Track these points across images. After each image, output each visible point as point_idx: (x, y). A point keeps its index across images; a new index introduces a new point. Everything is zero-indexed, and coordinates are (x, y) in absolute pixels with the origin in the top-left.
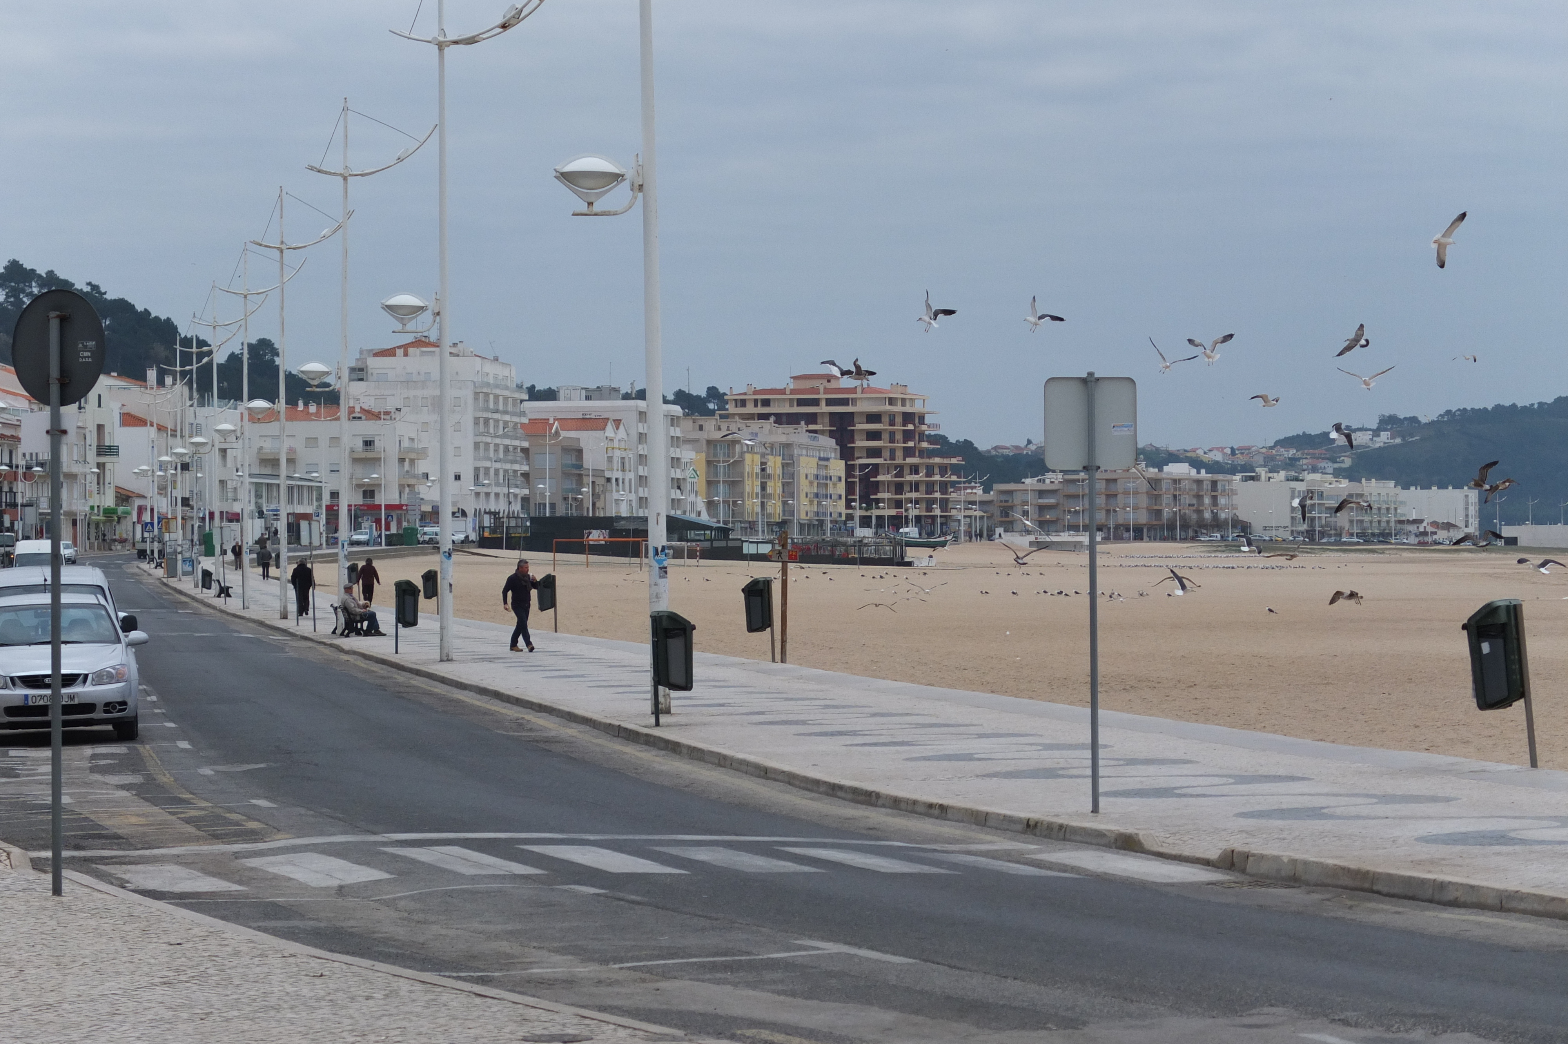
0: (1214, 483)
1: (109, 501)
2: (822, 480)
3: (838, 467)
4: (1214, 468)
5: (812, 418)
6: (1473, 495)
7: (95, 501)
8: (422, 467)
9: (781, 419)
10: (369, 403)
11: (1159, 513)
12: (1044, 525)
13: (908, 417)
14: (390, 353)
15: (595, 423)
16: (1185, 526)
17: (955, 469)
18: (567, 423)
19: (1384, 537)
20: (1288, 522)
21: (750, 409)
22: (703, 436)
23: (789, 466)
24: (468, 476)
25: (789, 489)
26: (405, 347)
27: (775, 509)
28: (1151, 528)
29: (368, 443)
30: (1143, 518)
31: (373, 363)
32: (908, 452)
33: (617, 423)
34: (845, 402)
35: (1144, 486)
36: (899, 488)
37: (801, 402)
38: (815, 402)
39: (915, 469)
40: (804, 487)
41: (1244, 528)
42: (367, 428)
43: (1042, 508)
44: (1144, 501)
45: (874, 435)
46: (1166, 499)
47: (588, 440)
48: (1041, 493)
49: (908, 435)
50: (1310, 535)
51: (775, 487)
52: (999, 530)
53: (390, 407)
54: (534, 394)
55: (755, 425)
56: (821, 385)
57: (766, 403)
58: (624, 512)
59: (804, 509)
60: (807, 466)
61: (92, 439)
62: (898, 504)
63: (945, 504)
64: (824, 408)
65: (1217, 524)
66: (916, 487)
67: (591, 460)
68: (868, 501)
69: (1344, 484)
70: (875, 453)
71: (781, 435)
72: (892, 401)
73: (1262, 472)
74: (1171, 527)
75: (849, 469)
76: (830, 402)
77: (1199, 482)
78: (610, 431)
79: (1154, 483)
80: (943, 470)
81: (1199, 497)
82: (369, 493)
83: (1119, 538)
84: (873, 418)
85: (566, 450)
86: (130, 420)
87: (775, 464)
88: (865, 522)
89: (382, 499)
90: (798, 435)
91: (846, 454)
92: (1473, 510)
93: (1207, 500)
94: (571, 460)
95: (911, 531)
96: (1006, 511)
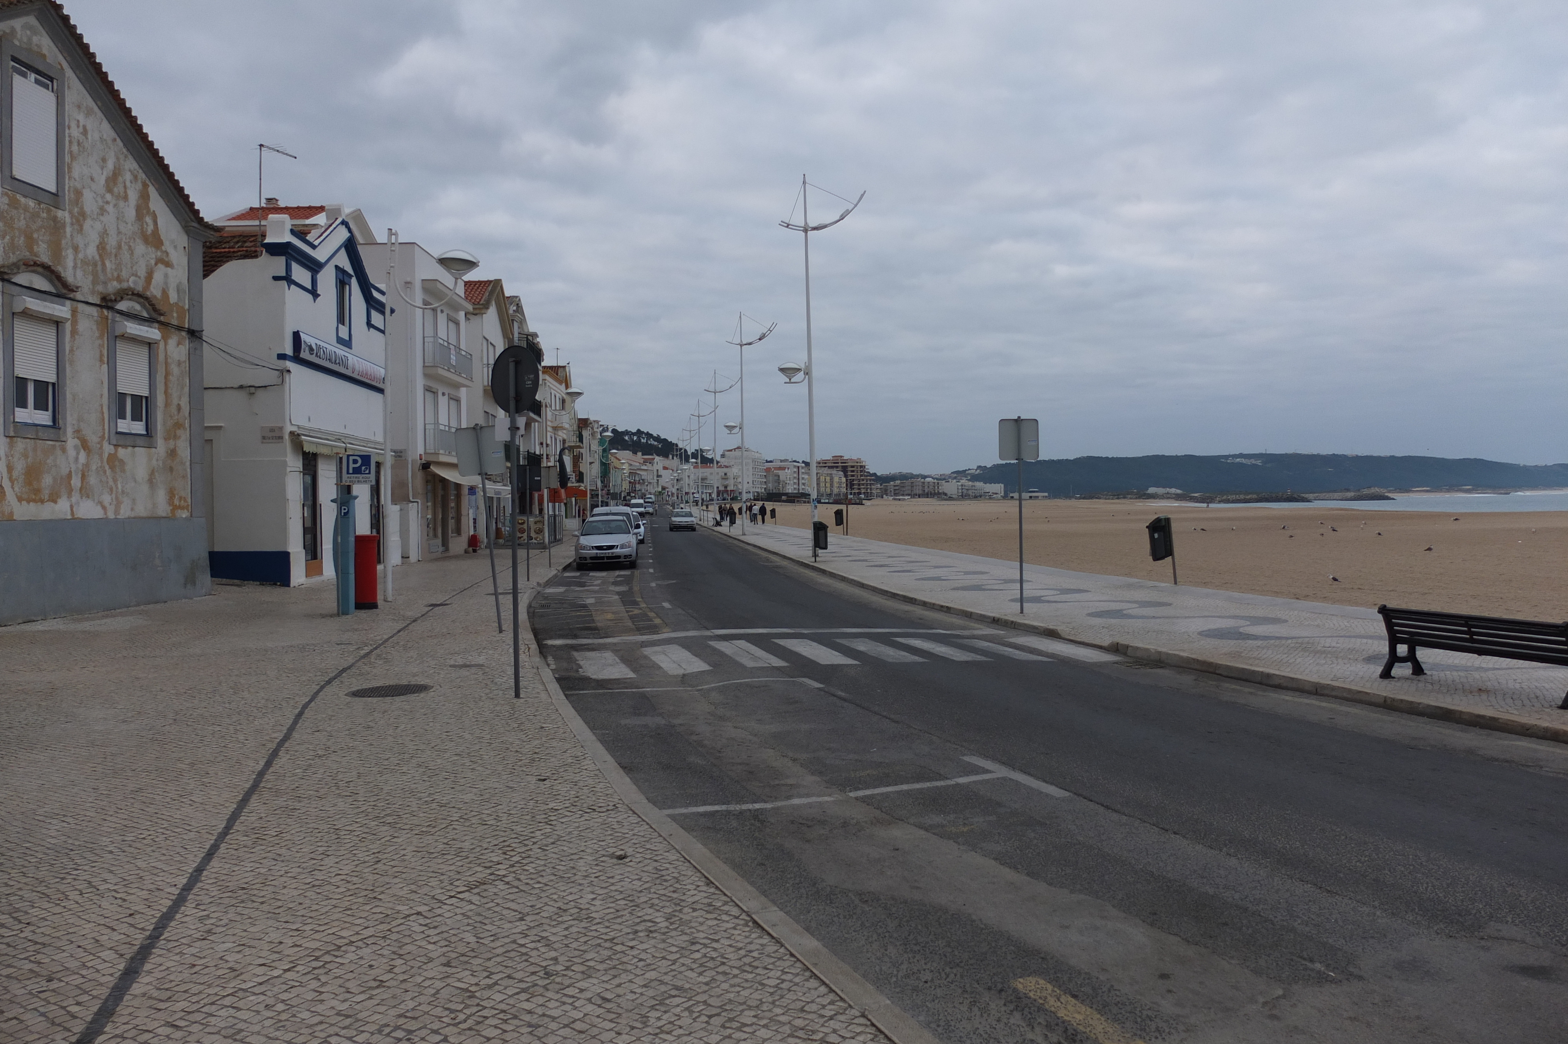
0: (938, 483)
1: (660, 489)
2: (840, 483)
3: (844, 480)
4: (937, 479)
5: (837, 467)
6: (1003, 485)
7: (656, 489)
8: (740, 480)
9: (830, 467)
10: (726, 464)
11: (924, 491)
12: (895, 494)
13: (861, 467)
14: (731, 450)
15: (784, 469)
16: (931, 494)
17: (873, 480)
18: (776, 468)
19: (981, 496)
20: (956, 493)
21: (821, 465)
23: (832, 479)
24: (751, 482)
25: (832, 485)
26: (735, 449)
27: (828, 490)
28: (922, 495)
29: (725, 474)
30: (921, 492)
31: (727, 453)
32: (861, 476)
33: (789, 468)
34: (845, 463)
35: (921, 484)
36: (859, 485)
37: (834, 463)
38: (838, 463)
39: (863, 480)
40: (835, 485)
41: (946, 494)
42: (725, 470)
43: (895, 490)
44: (921, 488)
45: (853, 471)
46: (926, 487)
47: (780, 472)
48: (895, 486)
49: (861, 471)
50: (962, 496)
51: (828, 485)
52: (884, 496)
53: (731, 464)
54: (767, 462)
55: (823, 469)
56: (839, 458)
57: (825, 463)
58: (790, 491)
59: (836, 491)
60: (836, 479)
61: (655, 473)
62: (859, 489)
63: (871, 489)
64: (840, 464)
65: (939, 493)
66: (863, 484)
67: (781, 478)
68: (852, 489)
69: (970, 483)
70: (853, 476)
71: (830, 471)
72: (857, 463)
73: (950, 480)
74: (927, 494)
75: (847, 480)
76: (842, 463)
77: (934, 483)
78: (787, 471)
79: (924, 483)
80: (870, 480)
81: (934, 487)
82: (726, 487)
83: (914, 498)
84: (852, 467)
85: (776, 475)
86: (665, 468)
87: (828, 479)
88: (851, 494)
89: (729, 489)
90: (834, 472)
91: (846, 476)
92: (1002, 490)
93: (936, 488)
94: (776, 478)
95: (862, 496)
96: (886, 490)
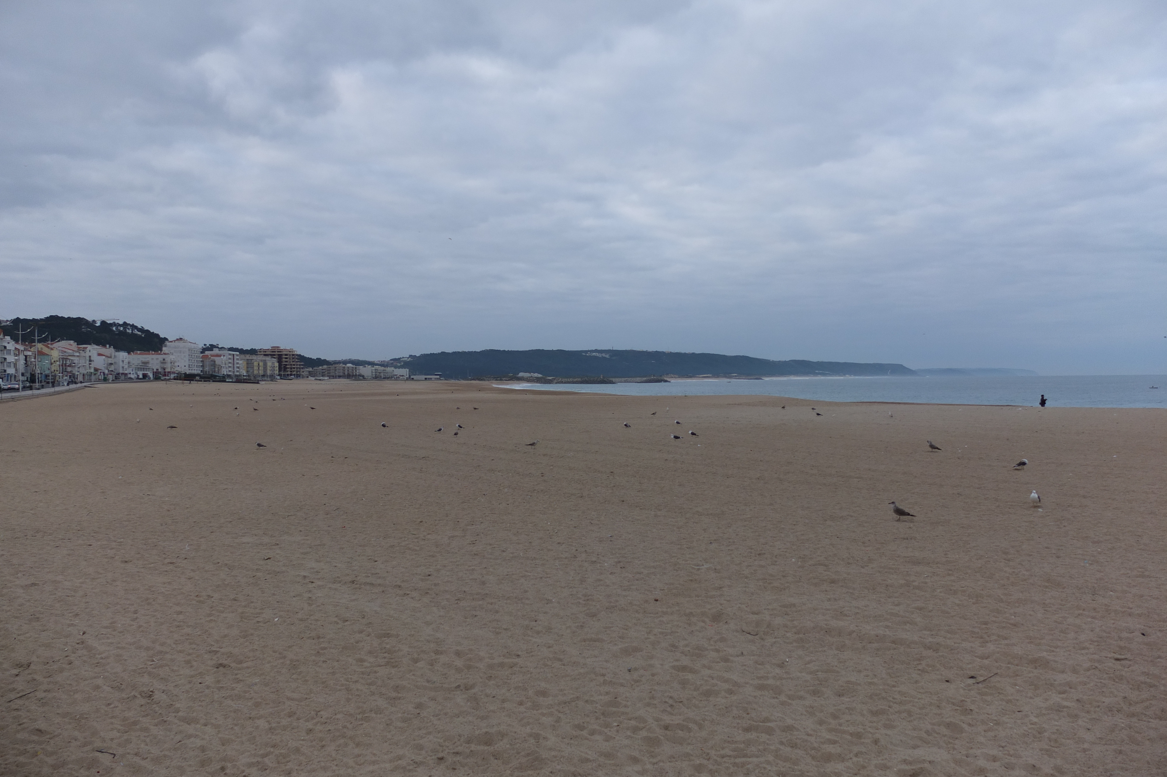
0: (356, 368)
2: (273, 366)
3: (277, 364)
4: (356, 364)
5: (274, 355)
6: (408, 370)
8: (176, 364)
9: (266, 355)
10: (166, 352)
11: (345, 373)
12: (319, 376)
13: (293, 355)
15: (220, 356)
16: (349, 376)
17: (303, 365)
18: (212, 356)
19: (391, 378)
20: (371, 375)
21: (260, 353)
22: (246, 358)
23: (265, 364)
24: (187, 366)
25: (265, 368)
27: (261, 372)
28: (343, 376)
29: (164, 359)
30: (341, 374)
32: (293, 362)
33: (224, 356)
34: (281, 352)
35: (342, 368)
36: (291, 369)
37: (272, 352)
39: (294, 365)
40: (268, 368)
42: (164, 356)
43: (323, 372)
44: (342, 371)
45: (286, 358)
46: (346, 371)
47: (216, 359)
48: (323, 369)
49: (293, 358)
50: (376, 377)
51: (262, 368)
53: (170, 352)
55: (259, 356)
56: (276, 348)
57: (266, 352)
59: (269, 373)
62: (291, 371)
63: (301, 372)
64: (277, 353)
65: (356, 375)
66: (295, 368)
67: (216, 363)
68: (285, 371)
70: (286, 362)
71: (264, 358)
72: (290, 352)
74: (346, 376)
75: (280, 365)
77: (353, 367)
78: (222, 357)
79: (344, 367)
80: (300, 365)
82: (164, 369)
83: (333, 378)
84: (286, 355)
85: (212, 361)
86: (99, 355)
87: (261, 364)
90: (268, 358)
91: (280, 362)
92: (408, 373)
93: (354, 371)
94: (212, 363)
96: (315, 373)
